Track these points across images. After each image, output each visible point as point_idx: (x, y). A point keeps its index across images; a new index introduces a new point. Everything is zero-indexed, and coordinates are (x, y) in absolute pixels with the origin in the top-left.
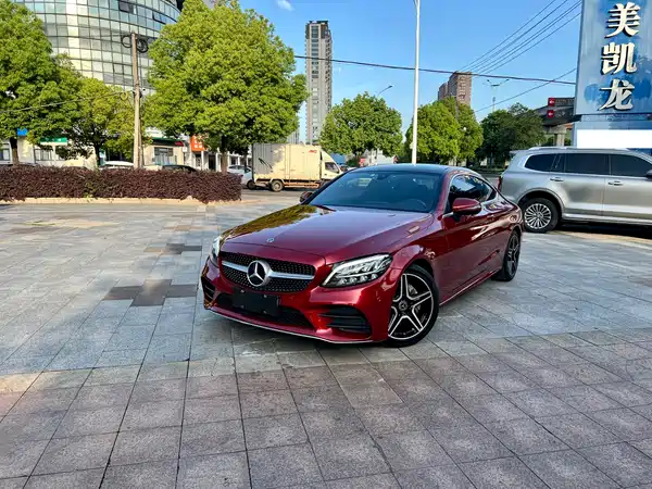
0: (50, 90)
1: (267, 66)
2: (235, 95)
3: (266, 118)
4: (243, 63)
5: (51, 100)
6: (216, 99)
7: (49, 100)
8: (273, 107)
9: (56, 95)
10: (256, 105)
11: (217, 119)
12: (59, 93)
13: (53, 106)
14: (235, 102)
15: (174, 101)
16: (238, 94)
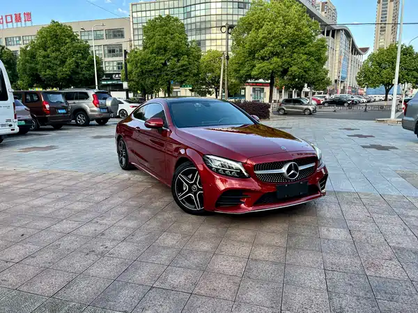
0: (184, 60)
1: (297, 35)
2: (275, 55)
3: (294, 68)
4: (281, 35)
5: (184, 65)
6: (263, 59)
7: (183, 66)
8: (300, 60)
9: (186, 63)
10: (289, 60)
11: (262, 70)
12: (188, 61)
13: (185, 68)
14: (275, 59)
15: (241, 62)
16: (277, 54)
